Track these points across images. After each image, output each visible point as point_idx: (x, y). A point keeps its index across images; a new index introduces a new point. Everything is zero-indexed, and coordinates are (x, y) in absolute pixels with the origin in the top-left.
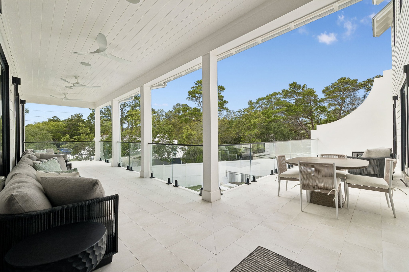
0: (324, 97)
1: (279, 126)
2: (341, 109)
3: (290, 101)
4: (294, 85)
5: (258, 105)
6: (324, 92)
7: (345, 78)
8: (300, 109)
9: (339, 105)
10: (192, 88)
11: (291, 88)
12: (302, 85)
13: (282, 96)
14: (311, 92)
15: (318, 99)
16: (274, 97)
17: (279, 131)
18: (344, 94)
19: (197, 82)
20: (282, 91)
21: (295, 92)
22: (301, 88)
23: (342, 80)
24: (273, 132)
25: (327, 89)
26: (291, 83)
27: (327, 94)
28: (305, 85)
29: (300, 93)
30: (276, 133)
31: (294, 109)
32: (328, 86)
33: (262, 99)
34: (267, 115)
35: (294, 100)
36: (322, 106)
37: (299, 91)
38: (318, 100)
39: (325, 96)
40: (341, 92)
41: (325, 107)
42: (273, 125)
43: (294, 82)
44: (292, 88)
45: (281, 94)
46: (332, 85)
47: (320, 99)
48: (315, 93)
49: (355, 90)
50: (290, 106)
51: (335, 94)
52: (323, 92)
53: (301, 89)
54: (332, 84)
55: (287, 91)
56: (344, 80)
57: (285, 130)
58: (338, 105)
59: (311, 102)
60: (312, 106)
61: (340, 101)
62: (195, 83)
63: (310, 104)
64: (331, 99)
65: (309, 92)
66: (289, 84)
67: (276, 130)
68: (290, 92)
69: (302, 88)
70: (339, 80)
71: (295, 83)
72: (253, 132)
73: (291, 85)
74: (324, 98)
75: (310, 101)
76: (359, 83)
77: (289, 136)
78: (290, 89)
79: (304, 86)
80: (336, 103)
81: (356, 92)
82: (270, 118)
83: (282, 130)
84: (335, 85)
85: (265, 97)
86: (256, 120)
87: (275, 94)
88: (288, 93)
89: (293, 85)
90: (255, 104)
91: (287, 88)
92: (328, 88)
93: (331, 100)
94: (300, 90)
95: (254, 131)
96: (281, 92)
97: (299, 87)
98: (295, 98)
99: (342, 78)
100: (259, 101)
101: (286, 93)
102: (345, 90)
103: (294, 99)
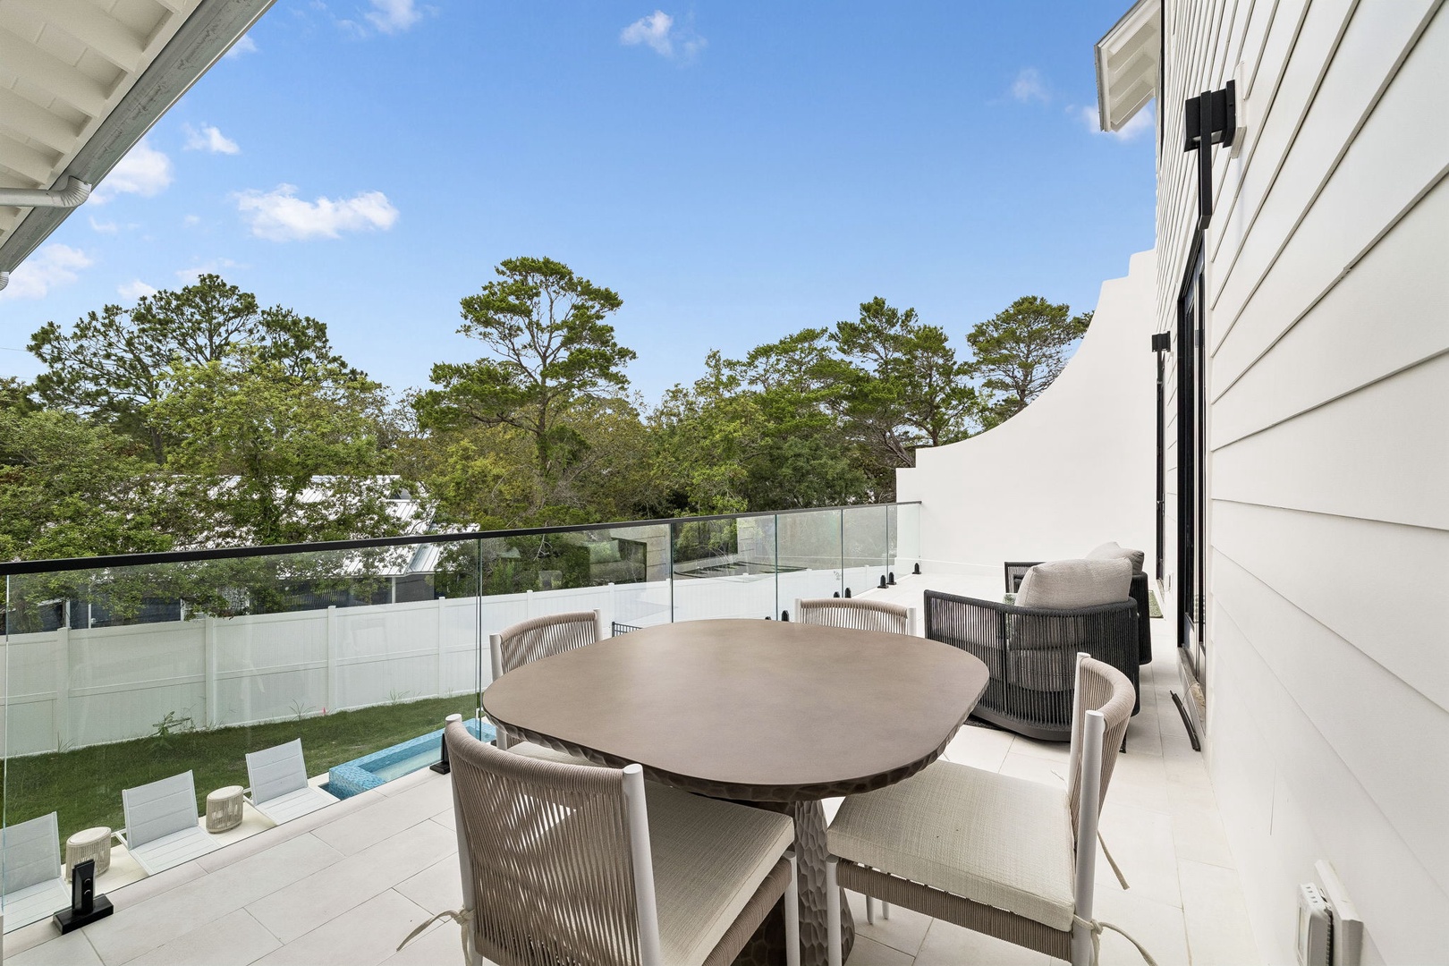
0: (973, 360)
1: (816, 450)
2: (1022, 400)
3: (862, 365)
4: (875, 309)
5: (752, 373)
6: (973, 339)
7: (1035, 299)
8: (890, 391)
9: (1017, 386)
10: (485, 289)
11: (867, 320)
12: (901, 312)
13: (838, 344)
14: (933, 340)
15: (955, 363)
16: (806, 345)
17: (814, 468)
18: (1029, 352)
19: (504, 264)
20: (839, 328)
21: (879, 334)
22: (900, 321)
23: (1026, 305)
24: (791, 472)
25: (980, 331)
26: (866, 302)
27: (980, 349)
28: (912, 310)
29: (895, 338)
30: (803, 475)
31: (871, 392)
32: (985, 321)
33: (765, 351)
34: (778, 408)
35: (876, 360)
36: (965, 387)
37: (892, 332)
38: (956, 367)
39: (974, 354)
40: (1022, 345)
41: (972, 392)
42: (791, 445)
43: (876, 298)
44: (870, 318)
45: (832, 337)
46: (995, 318)
47: (961, 365)
48: (945, 344)
49: (1061, 342)
50: (859, 379)
51: (1006, 349)
52: (969, 340)
53: (899, 324)
54: (997, 316)
55: (853, 328)
56: (1031, 303)
57: (831, 466)
58: (1013, 386)
59: (934, 373)
60: (937, 385)
61: (1019, 374)
62: (497, 270)
63: (930, 381)
64: (993, 367)
65: (927, 338)
66: (861, 304)
67: (802, 467)
68: (864, 331)
69: (903, 322)
70: (1017, 304)
71: (879, 303)
72: (723, 471)
73: (866, 308)
74: (973, 364)
75: (931, 369)
76: (1075, 318)
77: (846, 487)
78: (863, 321)
79: (909, 315)
80: (1008, 380)
81: (1064, 347)
82: (787, 419)
83: (823, 466)
84: (1007, 318)
85: (777, 343)
86: (732, 426)
87: (809, 336)
88: (856, 334)
89: (874, 307)
90: (744, 368)
91: (855, 317)
92: (984, 327)
93: (993, 370)
94: (895, 328)
95: (723, 468)
96: (834, 330)
97: (892, 317)
98: (879, 354)
99: (1024, 300)
100: (756, 358)
101: (850, 336)
102: (1033, 336)
103: (876, 356)
